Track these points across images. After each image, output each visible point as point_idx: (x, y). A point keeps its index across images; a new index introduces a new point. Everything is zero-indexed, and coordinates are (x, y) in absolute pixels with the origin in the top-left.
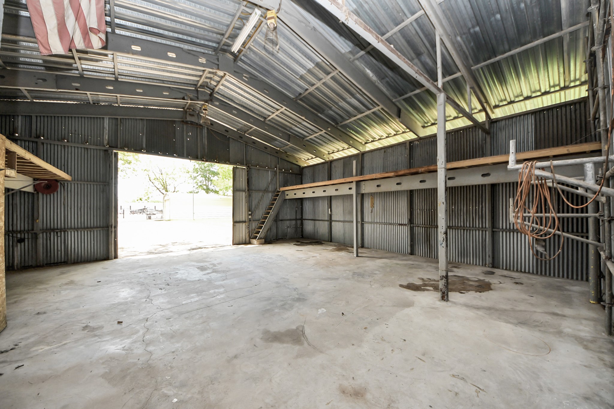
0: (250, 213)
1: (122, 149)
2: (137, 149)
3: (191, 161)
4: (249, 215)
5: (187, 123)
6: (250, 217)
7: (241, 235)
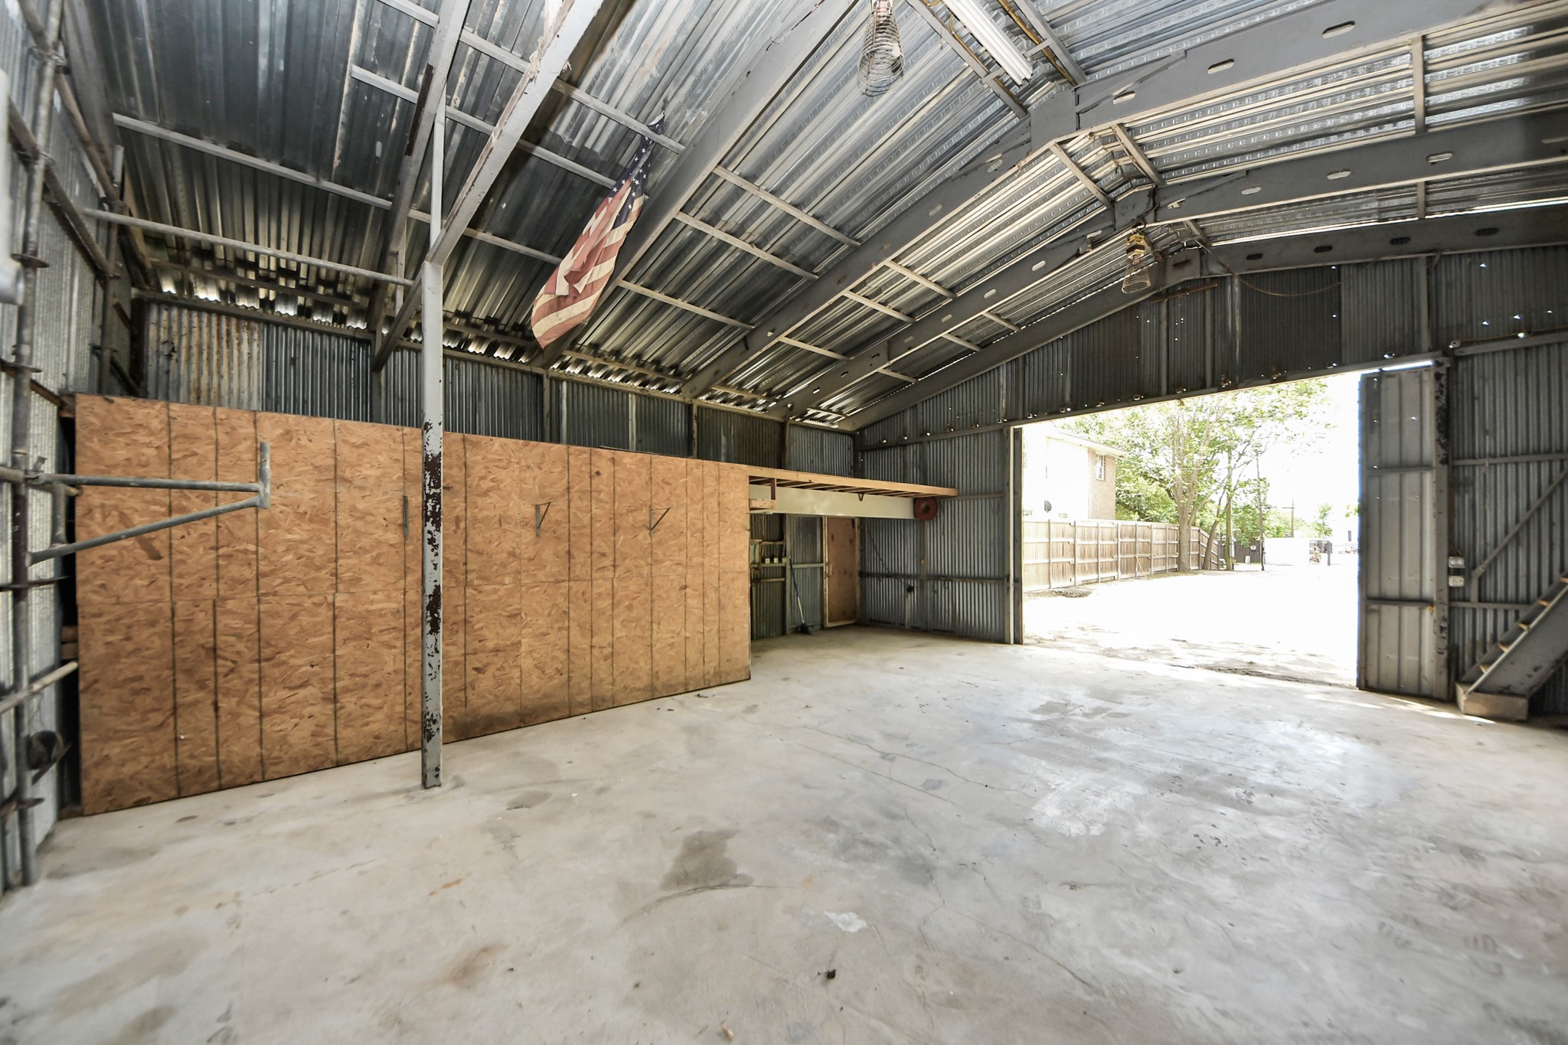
0: (1457, 562)
1: (1025, 420)
2: (1051, 410)
3: (1185, 400)
4: (1457, 572)
5: (1170, 292)
6: (1457, 581)
7: (1410, 658)
